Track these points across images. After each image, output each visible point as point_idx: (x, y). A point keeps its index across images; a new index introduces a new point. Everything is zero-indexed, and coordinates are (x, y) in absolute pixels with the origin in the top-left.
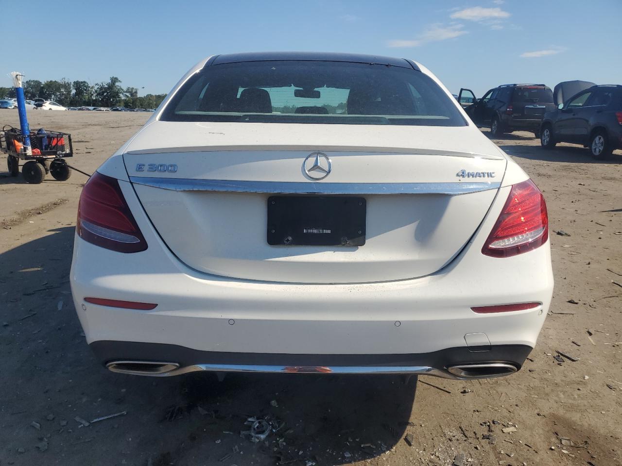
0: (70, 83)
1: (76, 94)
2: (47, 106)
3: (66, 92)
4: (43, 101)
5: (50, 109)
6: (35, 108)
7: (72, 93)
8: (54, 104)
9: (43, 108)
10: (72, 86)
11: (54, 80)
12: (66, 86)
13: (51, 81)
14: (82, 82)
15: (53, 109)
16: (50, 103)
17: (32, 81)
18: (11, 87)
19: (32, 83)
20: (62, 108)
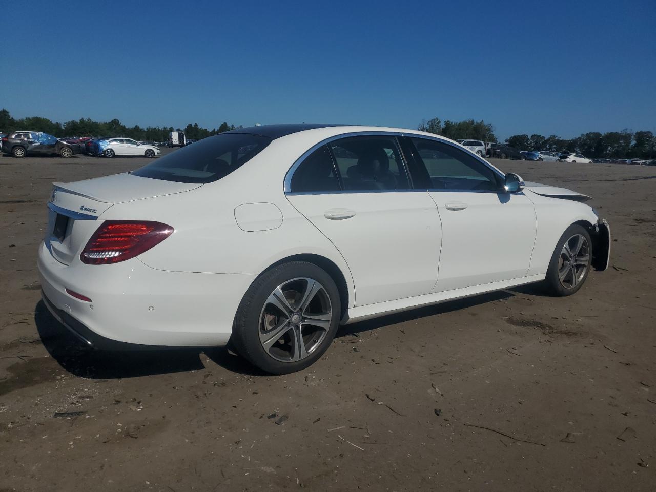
0: (632, 133)
1: (636, 145)
2: (572, 158)
3: (625, 143)
4: (569, 153)
5: (574, 161)
6: (558, 160)
7: (631, 145)
8: (579, 156)
9: (568, 160)
10: (633, 137)
11: (615, 132)
12: (627, 137)
13: (612, 133)
14: (645, 133)
15: (577, 162)
16: (575, 156)
17: (592, 133)
18: (571, 140)
19: (592, 135)
20: (587, 161)
